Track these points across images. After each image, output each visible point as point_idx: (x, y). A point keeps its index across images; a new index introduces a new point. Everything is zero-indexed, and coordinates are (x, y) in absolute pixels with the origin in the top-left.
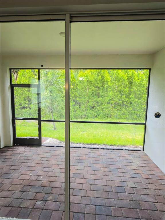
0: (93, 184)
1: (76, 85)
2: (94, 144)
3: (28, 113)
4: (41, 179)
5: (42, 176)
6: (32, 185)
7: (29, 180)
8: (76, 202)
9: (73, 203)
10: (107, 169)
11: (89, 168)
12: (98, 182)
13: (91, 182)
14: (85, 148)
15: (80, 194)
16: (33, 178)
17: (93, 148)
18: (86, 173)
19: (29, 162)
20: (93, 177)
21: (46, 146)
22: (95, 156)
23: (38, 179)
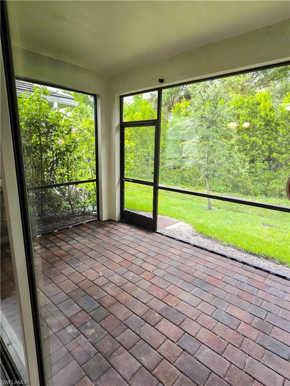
0: (191, 351)
1: (273, 125)
2: (267, 258)
3: (178, 176)
4: (108, 289)
5: (113, 285)
6: (88, 293)
7: (92, 281)
8: (121, 372)
9: (115, 369)
10: (254, 334)
11: (209, 309)
12: (205, 354)
13: (189, 345)
14: (235, 260)
15: (143, 359)
16: (100, 282)
17: (255, 267)
18: (194, 318)
19: (116, 253)
20: (203, 335)
21: (162, 234)
22: (247, 288)
23: (103, 287)
